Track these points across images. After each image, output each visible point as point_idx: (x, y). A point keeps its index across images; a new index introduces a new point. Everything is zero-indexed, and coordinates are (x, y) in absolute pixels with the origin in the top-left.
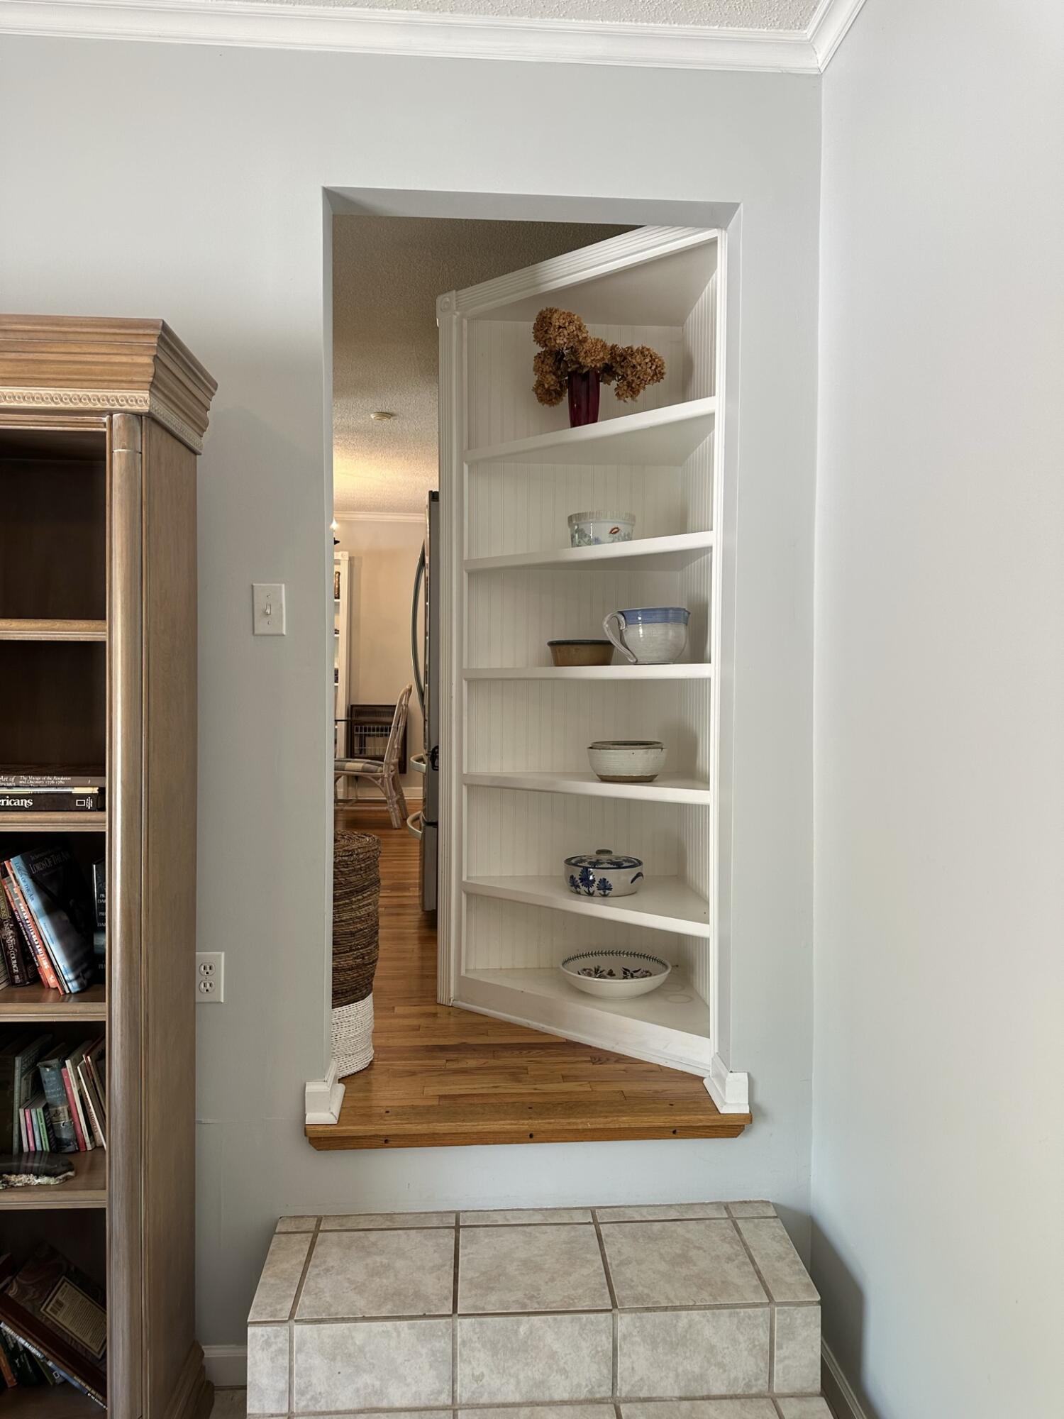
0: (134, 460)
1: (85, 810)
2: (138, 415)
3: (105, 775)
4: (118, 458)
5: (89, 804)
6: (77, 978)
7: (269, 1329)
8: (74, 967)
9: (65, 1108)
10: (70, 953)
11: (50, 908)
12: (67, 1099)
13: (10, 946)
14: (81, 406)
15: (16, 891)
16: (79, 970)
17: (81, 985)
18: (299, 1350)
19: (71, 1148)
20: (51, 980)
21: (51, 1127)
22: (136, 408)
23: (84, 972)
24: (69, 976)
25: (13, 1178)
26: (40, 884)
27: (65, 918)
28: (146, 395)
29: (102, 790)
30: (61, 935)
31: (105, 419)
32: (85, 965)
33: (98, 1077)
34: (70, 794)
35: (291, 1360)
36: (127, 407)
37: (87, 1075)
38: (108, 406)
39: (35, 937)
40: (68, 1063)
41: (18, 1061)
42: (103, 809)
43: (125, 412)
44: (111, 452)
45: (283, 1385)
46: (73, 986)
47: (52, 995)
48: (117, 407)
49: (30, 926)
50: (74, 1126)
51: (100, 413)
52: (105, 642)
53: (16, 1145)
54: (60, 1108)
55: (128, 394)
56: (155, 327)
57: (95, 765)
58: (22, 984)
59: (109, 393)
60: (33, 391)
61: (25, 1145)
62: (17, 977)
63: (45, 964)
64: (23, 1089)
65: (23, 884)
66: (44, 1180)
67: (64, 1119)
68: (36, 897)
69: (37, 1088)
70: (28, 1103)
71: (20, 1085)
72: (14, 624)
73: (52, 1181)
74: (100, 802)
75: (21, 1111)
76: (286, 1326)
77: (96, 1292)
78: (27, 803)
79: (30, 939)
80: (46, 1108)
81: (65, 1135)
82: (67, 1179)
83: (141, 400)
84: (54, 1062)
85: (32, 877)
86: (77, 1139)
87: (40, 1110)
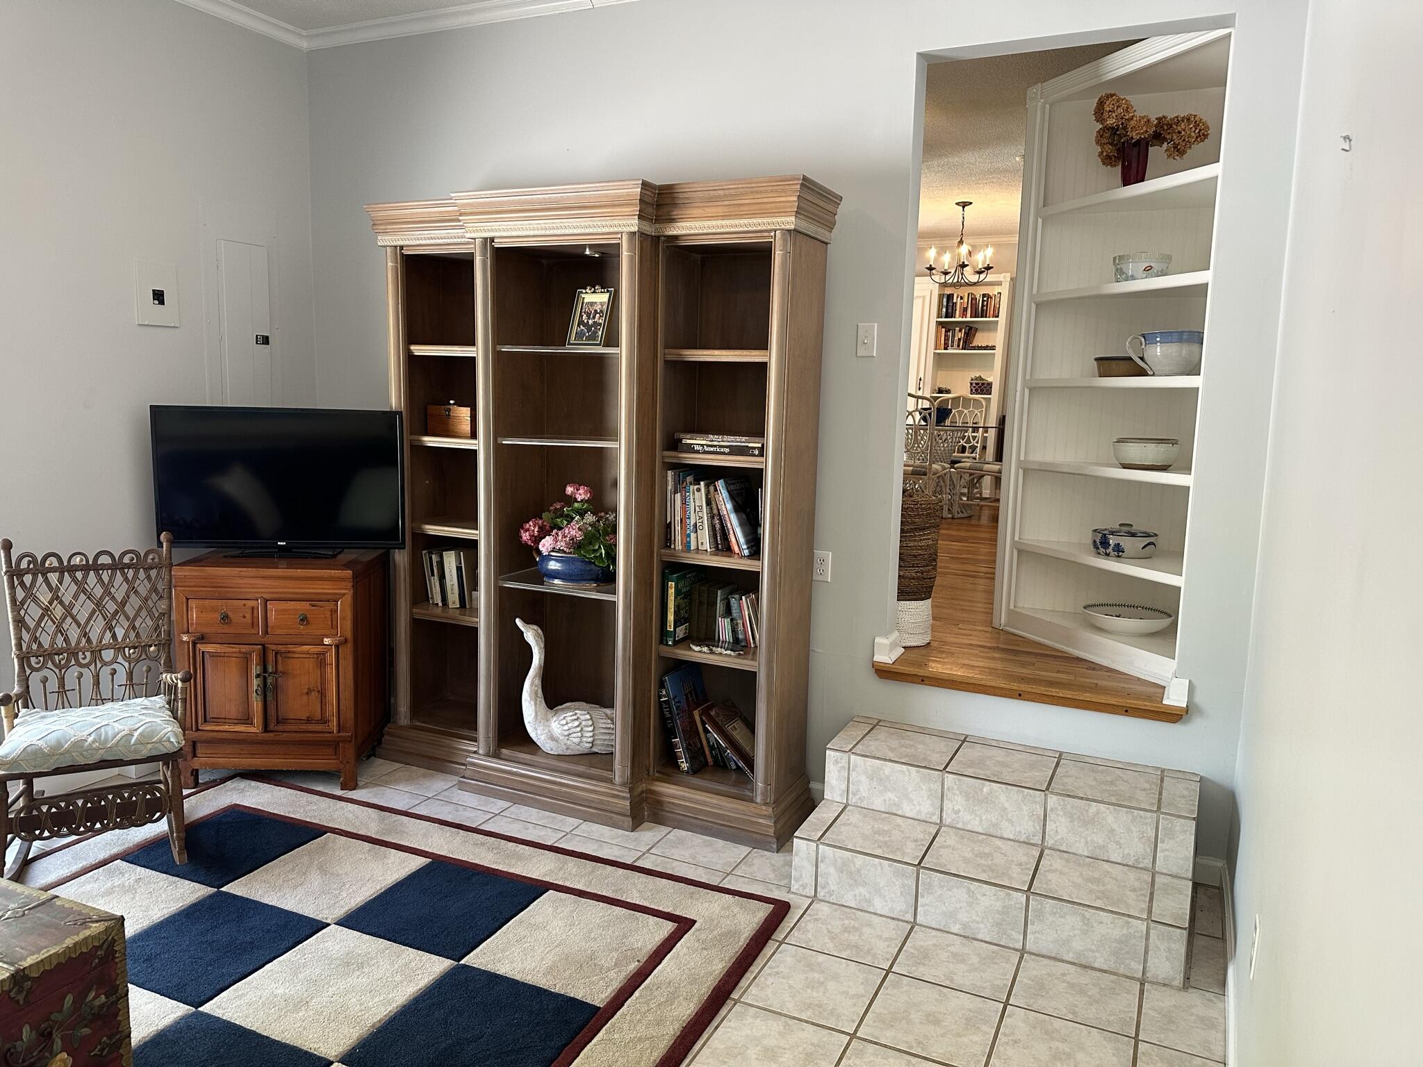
0: (786, 257)
1: (754, 455)
2: (789, 231)
3: (764, 437)
4: (778, 256)
5: (756, 452)
6: (748, 548)
7: (838, 754)
8: (747, 542)
9: (741, 622)
10: (745, 535)
11: (738, 509)
12: (742, 617)
13: (717, 529)
14: (760, 228)
15: (721, 499)
16: (749, 545)
17: (750, 552)
18: (853, 770)
19: (743, 644)
20: (736, 549)
21: (734, 631)
22: (788, 227)
23: (752, 546)
24: (745, 547)
25: (714, 649)
26: (732, 497)
27: (744, 516)
28: (793, 219)
29: (763, 445)
30: (741, 525)
31: (772, 234)
32: (753, 544)
33: (756, 606)
34: (747, 446)
35: (849, 774)
36: (783, 227)
37: (753, 605)
38: (774, 227)
39: (729, 525)
40: (743, 597)
41: (719, 592)
42: (763, 456)
43: (782, 230)
44: (775, 253)
45: (844, 787)
46: (746, 552)
47: (736, 556)
48: (778, 227)
49: (727, 518)
50: (745, 632)
51: (770, 231)
52: (767, 363)
53: (717, 637)
54: (739, 622)
55: (783, 219)
56: (799, 179)
57: (760, 432)
58: (722, 550)
59: (774, 220)
60: (737, 222)
61: (721, 637)
62: (720, 546)
63: (733, 540)
64: (722, 608)
65: (724, 495)
66: (729, 652)
67: (740, 627)
68: (730, 502)
69: (728, 612)
70: (723, 617)
71: (720, 607)
72: (724, 352)
73: (732, 653)
74: (762, 452)
75: (720, 619)
76: (847, 755)
77: (751, 726)
78: (727, 450)
79: (727, 526)
80: (732, 620)
81: (741, 637)
82: (740, 654)
83: (790, 222)
84: (737, 596)
85: (729, 492)
86: (746, 639)
87: (729, 620)
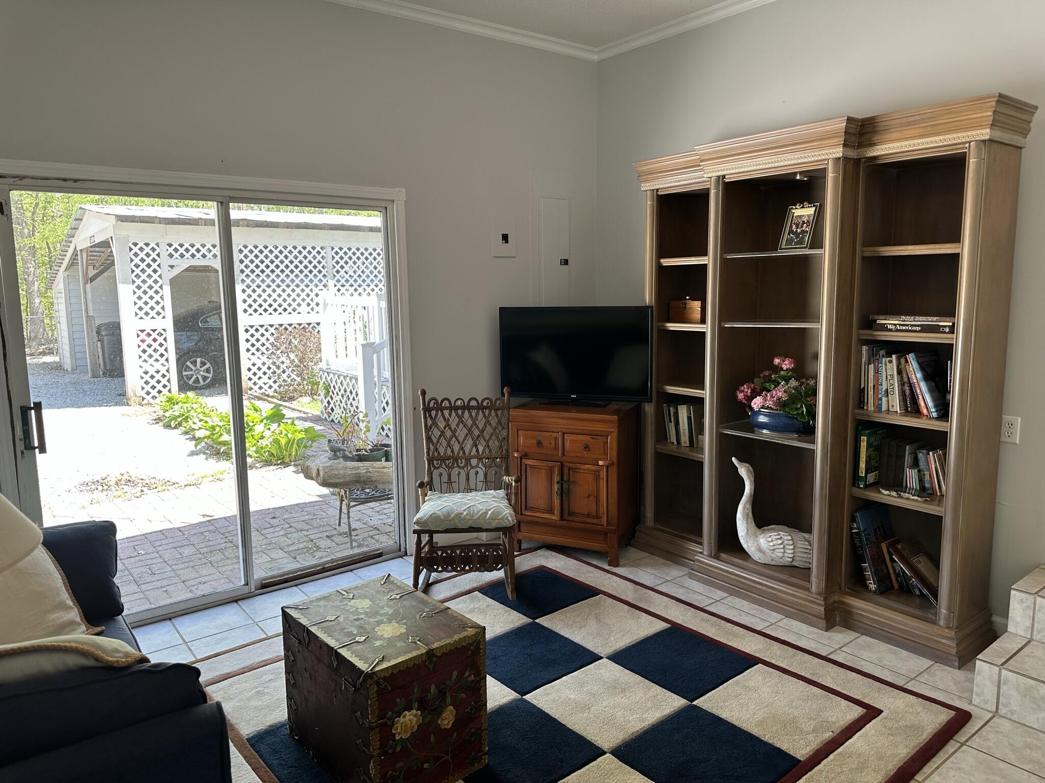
0: (980, 164)
1: (945, 333)
2: (984, 141)
3: (955, 317)
4: (972, 164)
5: (947, 330)
6: (937, 411)
7: (1023, 595)
8: (936, 406)
9: (928, 473)
10: (934, 400)
11: (927, 378)
12: (929, 470)
13: (907, 394)
14: (955, 142)
15: (911, 369)
16: (938, 409)
17: (938, 415)
18: (1039, 611)
19: (929, 492)
20: (925, 411)
21: (921, 480)
22: (983, 138)
23: (940, 410)
24: (933, 410)
25: (902, 494)
26: (922, 367)
27: (934, 385)
28: (988, 131)
29: (954, 324)
30: (931, 391)
31: (967, 145)
32: (941, 408)
33: (943, 461)
34: (938, 325)
35: (1034, 614)
36: (978, 138)
37: (939, 459)
38: (968, 140)
39: (918, 391)
40: (931, 453)
41: (908, 447)
42: (953, 333)
43: (977, 141)
44: (969, 161)
45: (1028, 623)
46: (935, 415)
47: (925, 418)
48: (973, 139)
49: (917, 386)
50: (932, 482)
51: (965, 143)
52: (959, 254)
53: (904, 484)
54: (926, 473)
55: (978, 132)
56: (994, 97)
57: (951, 312)
58: (911, 412)
59: (969, 133)
60: (933, 139)
61: (908, 485)
62: (909, 409)
63: (922, 404)
64: (909, 461)
65: (914, 366)
66: (916, 498)
67: (927, 478)
68: (920, 372)
69: (915, 464)
70: (911, 468)
71: (908, 459)
72: (918, 247)
73: (919, 499)
74: (952, 329)
75: (908, 469)
76: (1033, 596)
77: (935, 562)
78: (918, 329)
79: (916, 392)
80: (919, 471)
81: (927, 485)
82: (926, 500)
83: (985, 133)
84: (924, 451)
85: (919, 363)
86: (933, 488)
87: (916, 471)
